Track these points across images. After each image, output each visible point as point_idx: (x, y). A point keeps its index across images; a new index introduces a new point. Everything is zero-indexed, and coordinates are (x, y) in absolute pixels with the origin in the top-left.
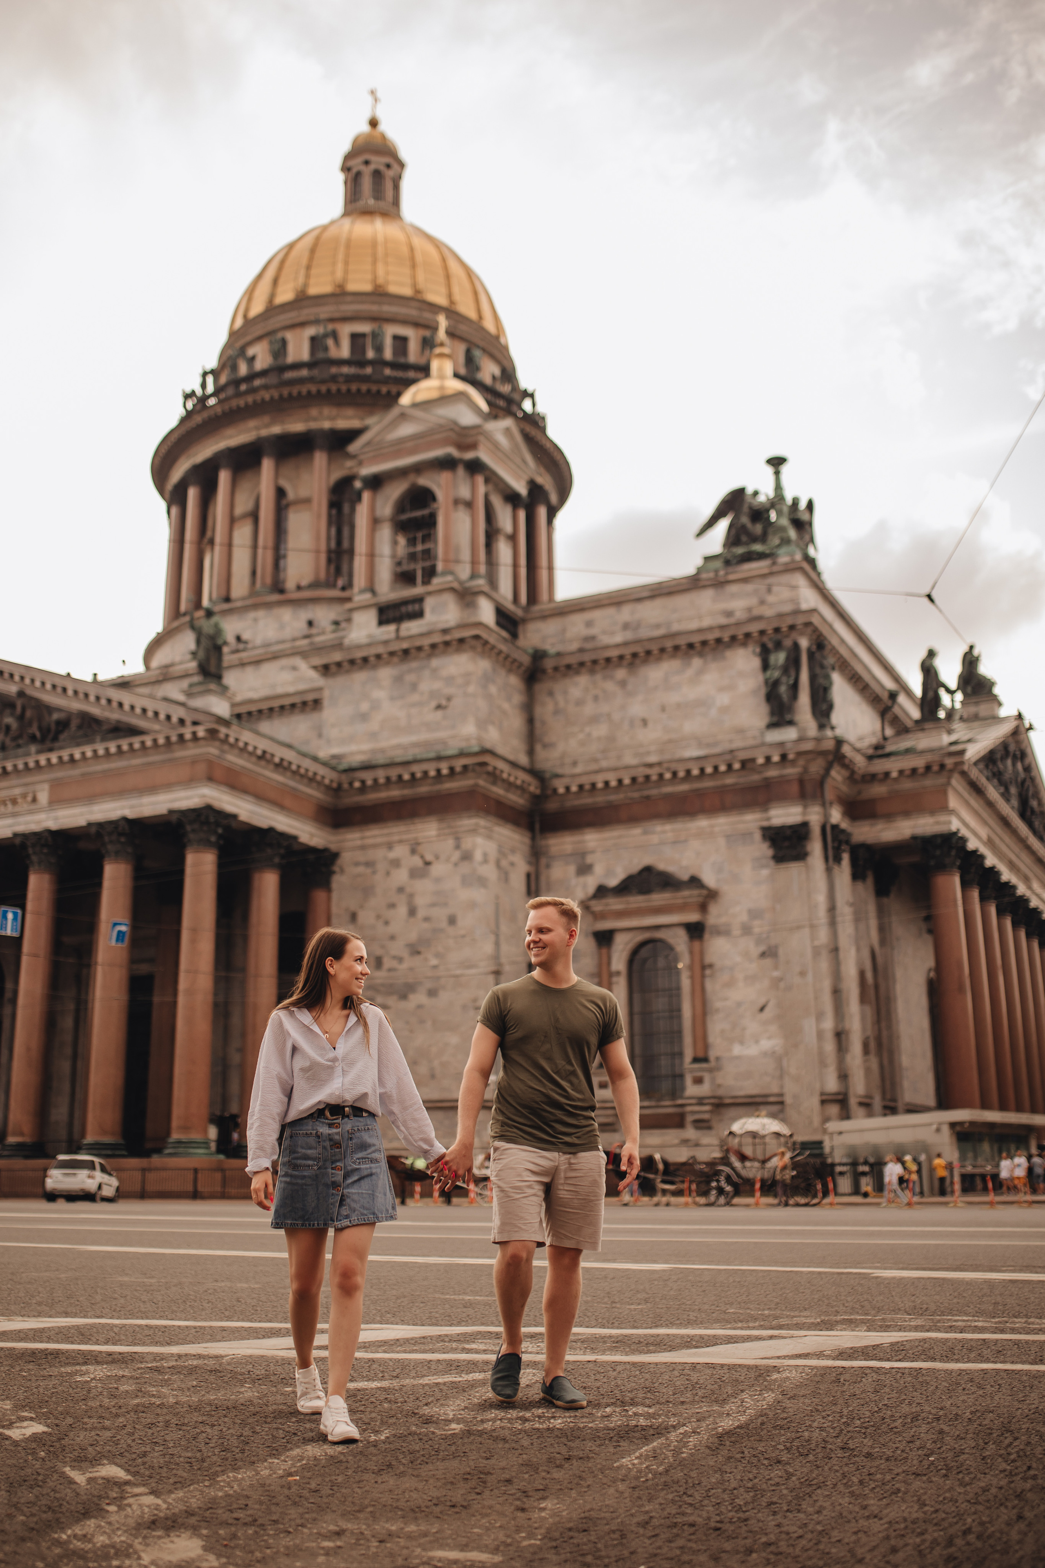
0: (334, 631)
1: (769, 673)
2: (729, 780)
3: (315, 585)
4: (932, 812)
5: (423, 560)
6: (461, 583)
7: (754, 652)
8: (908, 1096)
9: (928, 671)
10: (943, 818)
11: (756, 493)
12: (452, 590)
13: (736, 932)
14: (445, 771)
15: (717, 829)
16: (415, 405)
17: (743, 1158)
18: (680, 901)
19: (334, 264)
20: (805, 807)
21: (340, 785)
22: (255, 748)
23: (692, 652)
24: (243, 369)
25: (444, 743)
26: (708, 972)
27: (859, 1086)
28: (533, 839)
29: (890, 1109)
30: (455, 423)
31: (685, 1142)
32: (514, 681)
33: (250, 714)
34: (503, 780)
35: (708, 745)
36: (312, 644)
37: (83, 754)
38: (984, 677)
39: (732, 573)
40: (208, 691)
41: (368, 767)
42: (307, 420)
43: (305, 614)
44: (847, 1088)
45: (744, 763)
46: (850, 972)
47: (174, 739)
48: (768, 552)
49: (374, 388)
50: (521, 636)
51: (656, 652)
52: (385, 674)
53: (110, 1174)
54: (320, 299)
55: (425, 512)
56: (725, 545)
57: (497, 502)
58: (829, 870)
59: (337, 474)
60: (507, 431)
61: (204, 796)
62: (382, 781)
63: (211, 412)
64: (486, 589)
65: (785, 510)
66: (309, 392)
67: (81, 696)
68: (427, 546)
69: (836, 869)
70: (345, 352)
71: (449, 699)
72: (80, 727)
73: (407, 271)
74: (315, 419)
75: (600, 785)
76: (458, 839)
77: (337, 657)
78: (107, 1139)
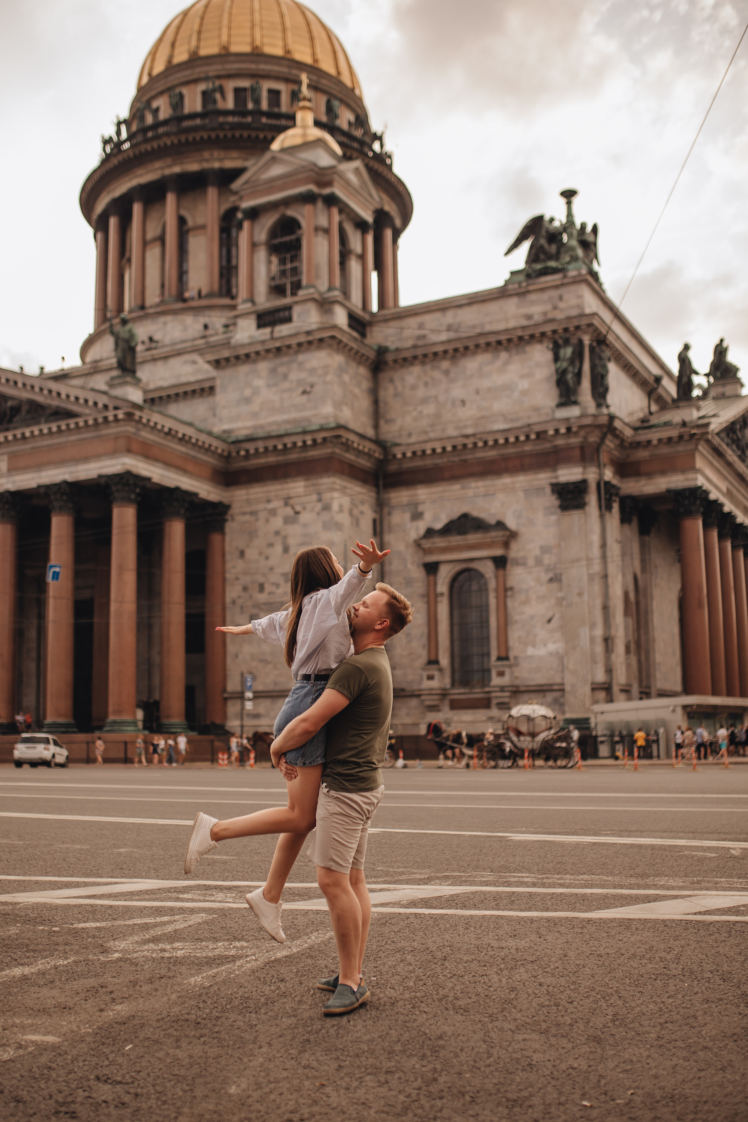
0: (225, 333)
1: (559, 364)
2: (528, 448)
3: (210, 295)
4: (683, 471)
5: (292, 276)
6: (321, 294)
7: (548, 348)
8: (660, 683)
9: (684, 360)
10: (691, 476)
11: (552, 220)
12: (314, 300)
13: (531, 562)
14: (309, 442)
15: (517, 485)
16: (283, 150)
17: (519, 733)
18: (489, 540)
19: (220, 29)
20: (585, 468)
21: (230, 453)
22: (163, 426)
23: (500, 347)
24: (149, 119)
25: (308, 420)
26: (509, 593)
27: (621, 677)
28: (378, 493)
29: (645, 694)
30: (315, 165)
31: (491, 719)
32: (363, 371)
33: (161, 398)
34: (354, 449)
35: (512, 420)
36: (207, 343)
37: (32, 432)
38: (731, 365)
39: (532, 284)
40: (126, 383)
41: (250, 439)
42: (201, 161)
43: (202, 320)
44: (611, 678)
45: (538, 434)
46: (617, 591)
47: (100, 420)
48: (560, 267)
49: (253, 134)
50: (368, 335)
51: (472, 347)
52: (263, 366)
53: (61, 747)
54: (209, 59)
55: (293, 237)
56: (527, 262)
57: (349, 228)
58: (602, 516)
59: (226, 206)
60: (357, 171)
61: (124, 464)
62: (261, 450)
63: (125, 156)
64: (340, 297)
65: (575, 233)
66: (202, 138)
67: (29, 387)
68: (295, 264)
69: (607, 515)
70: (230, 104)
71: (312, 386)
72: (28, 412)
73: (280, 35)
74: (207, 160)
75: (429, 452)
76: (319, 494)
77: (226, 354)
78: (61, 720)
